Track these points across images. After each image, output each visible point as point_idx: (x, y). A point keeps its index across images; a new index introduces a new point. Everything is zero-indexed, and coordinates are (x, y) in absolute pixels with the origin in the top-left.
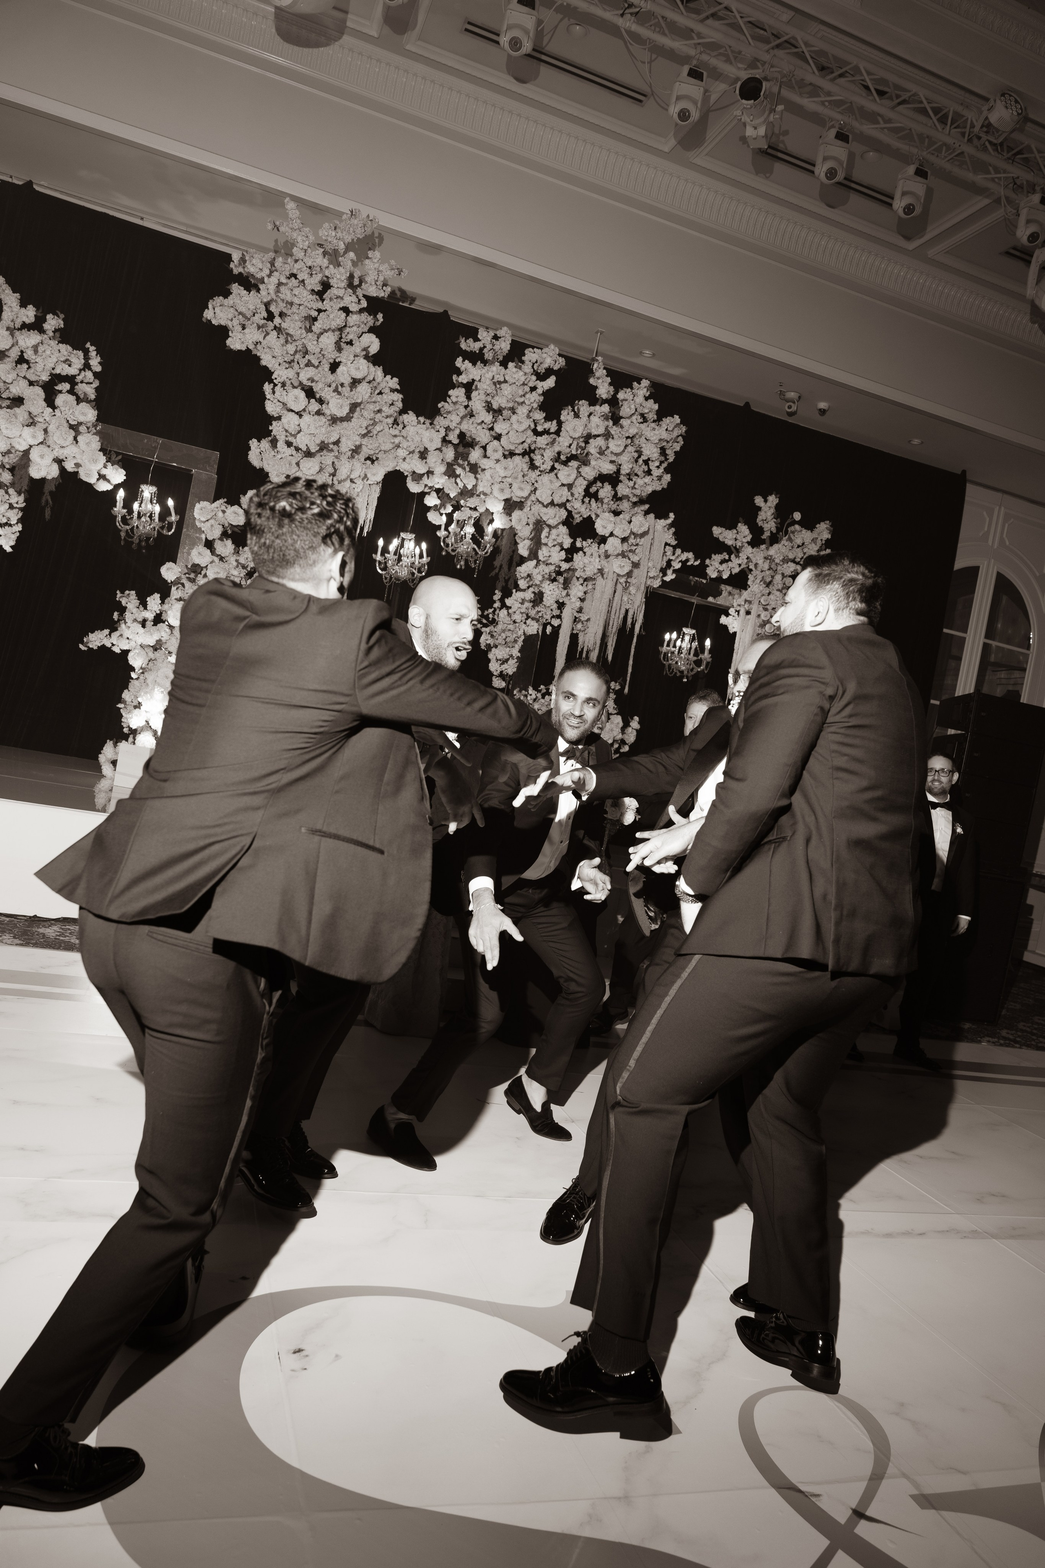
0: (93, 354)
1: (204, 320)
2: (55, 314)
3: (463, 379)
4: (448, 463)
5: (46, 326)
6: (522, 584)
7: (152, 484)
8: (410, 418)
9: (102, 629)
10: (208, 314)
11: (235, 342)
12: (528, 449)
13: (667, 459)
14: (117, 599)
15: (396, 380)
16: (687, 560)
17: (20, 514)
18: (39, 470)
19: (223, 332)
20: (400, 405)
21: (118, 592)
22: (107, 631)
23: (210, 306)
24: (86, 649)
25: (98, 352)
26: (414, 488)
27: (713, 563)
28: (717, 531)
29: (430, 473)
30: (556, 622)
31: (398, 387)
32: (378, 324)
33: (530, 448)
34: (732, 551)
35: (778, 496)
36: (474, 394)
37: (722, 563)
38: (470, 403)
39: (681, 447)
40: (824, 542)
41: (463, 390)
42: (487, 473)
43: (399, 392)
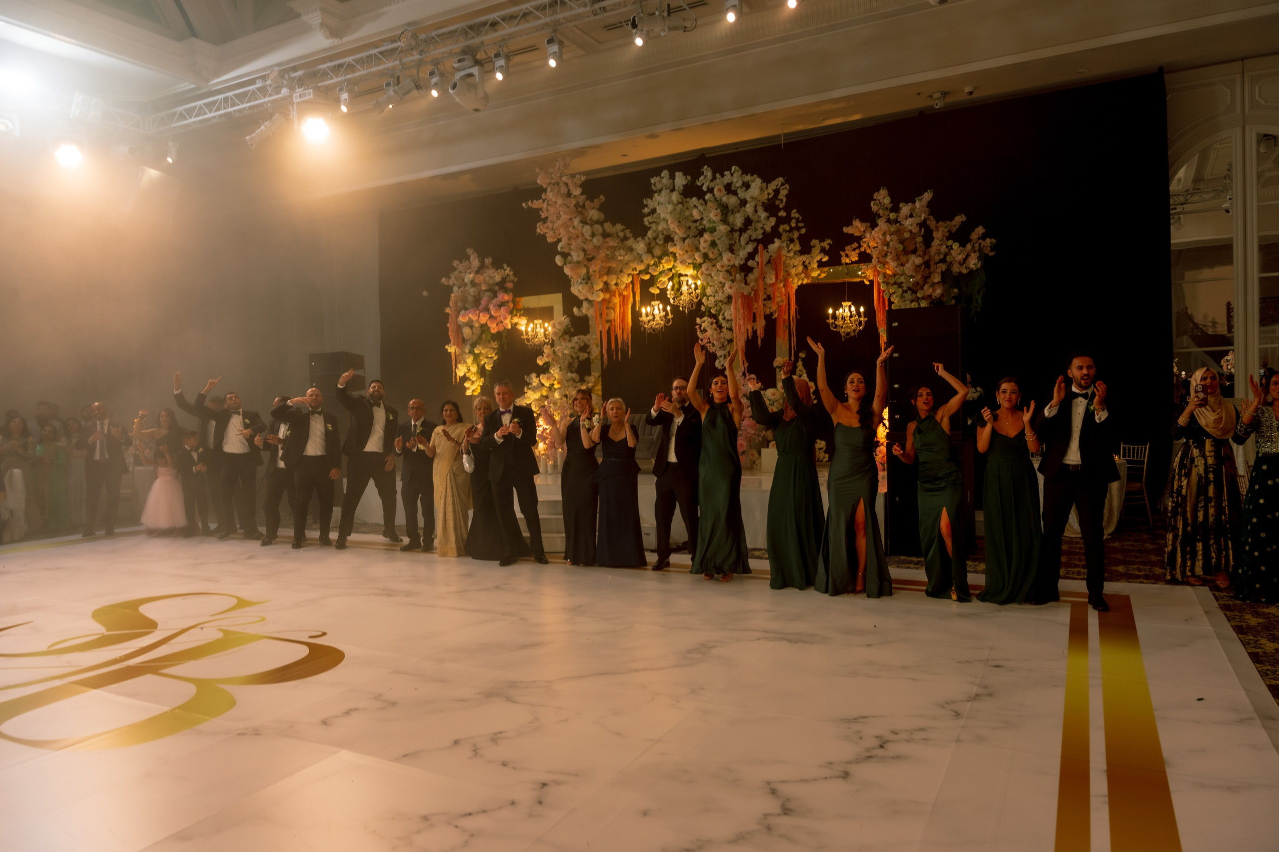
0: (505, 267)
1: (537, 234)
2: (487, 258)
3: (646, 210)
4: (658, 257)
5: (486, 264)
7: (539, 319)
8: (632, 241)
10: (538, 230)
11: (550, 239)
13: (782, 202)
14: (523, 380)
15: (619, 225)
17: (496, 350)
18: (494, 329)
19: (544, 236)
20: (629, 235)
21: (525, 377)
22: (523, 396)
25: (508, 266)
26: (647, 277)
27: (846, 252)
28: (846, 230)
31: (624, 227)
32: (603, 201)
34: (858, 239)
35: (885, 188)
37: (854, 250)
39: (789, 191)
40: (925, 207)
41: (652, 215)
42: (677, 255)
43: (627, 228)
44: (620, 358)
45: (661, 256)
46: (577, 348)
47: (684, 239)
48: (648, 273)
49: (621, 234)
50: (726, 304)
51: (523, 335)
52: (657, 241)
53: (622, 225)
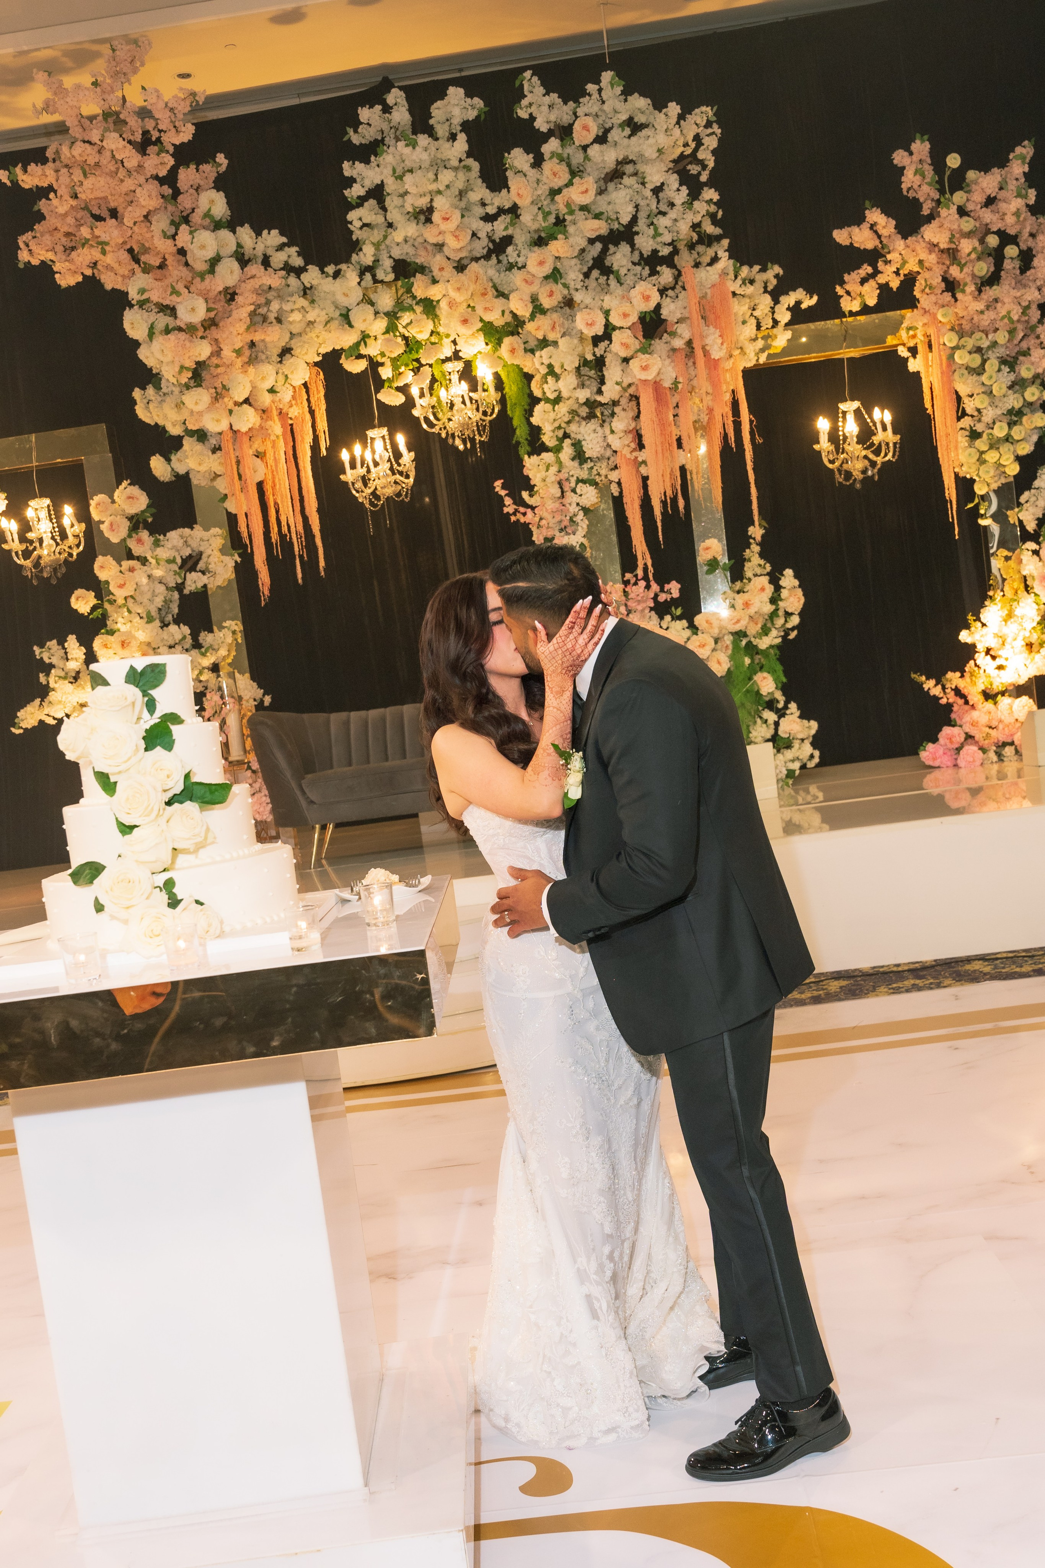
1: (21, 266)
4: (387, 314)
6: (548, 439)
7: (44, 497)
8: (312, 275)
9: (33, 701)
10: (24, 256)
11: (66, 278)
12: (491, 246)
13: (707, 165)
14: (38, 657)
15: (276, 231)
16: (798, 303)
19: (46, 269)
20: (298, 262)
21: (35, 648)
22: (38, 701)
23: (21, 245)
24: (21, 731)
26: (356, 366)
27: (848, 288)
28: (840, 236)
29: (365, 337)
30: (614, 476)
31: (284, 240)
32: (221, 170)
33: (493, 241)
34: (873, 256)
36: (388, 202)
37: (863, 282)
38: (389, 216)
40: (1023, 180)
41: (372, 202)
42: (443, 304)
43: (288, 245)
44: (300, 575)
45: (395, 313)
46: (179, 561)
47: (460, 267)
48: (360, 356)
49: (278, 259)
50: (583, 418)
51: (6, 542)
52: (380, 275)
53: (282, 234)
